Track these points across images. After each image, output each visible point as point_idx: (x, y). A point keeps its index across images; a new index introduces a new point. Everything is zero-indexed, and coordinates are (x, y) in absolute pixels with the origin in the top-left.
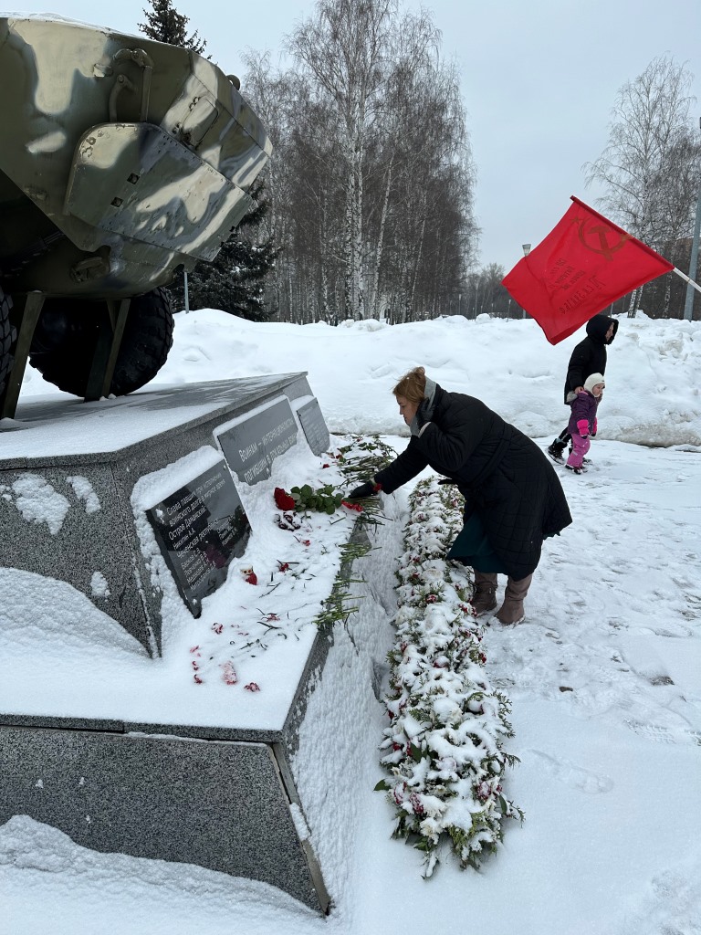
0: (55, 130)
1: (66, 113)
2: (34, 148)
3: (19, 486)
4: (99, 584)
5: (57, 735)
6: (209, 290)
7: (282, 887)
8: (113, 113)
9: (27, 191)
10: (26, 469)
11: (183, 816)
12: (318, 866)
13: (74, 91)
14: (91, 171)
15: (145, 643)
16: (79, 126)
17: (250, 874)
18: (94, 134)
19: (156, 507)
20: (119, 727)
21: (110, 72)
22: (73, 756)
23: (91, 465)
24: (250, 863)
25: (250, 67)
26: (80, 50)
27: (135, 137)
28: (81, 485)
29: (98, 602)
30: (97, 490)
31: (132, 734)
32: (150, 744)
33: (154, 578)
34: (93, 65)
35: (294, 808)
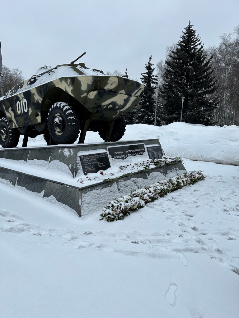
0: (85, 93)
1: (86, 90)
2: (82, 96)
3: (65, 150)
4: (70, 166)
5: (58, 184)
6: (191, 115)
7: (76, 211)
8: (94, 89)
9: (81, 103)
10: (66, 148)
11: (68, 198)
12: (81, 209)
13: (87, 86)
14: (90, 99)
15: (73, 175)
16: (88, 91)
17: (73, 209)
18: (90, 93)
19: (82, 156)
20: (63, 184)
21: (93, 82)
22: (59, 188)
23: (73, 148)
24: (73, 207)
25: (223, 40)
26: (88, 80)
27: (97, 93)
28: (71, 150)
29: (69, 168)
30: (73, 151)
31: (65, 186)
32: (67, 187)
33: (78, 166)
34: (90, 82)
35: (80, 200)
